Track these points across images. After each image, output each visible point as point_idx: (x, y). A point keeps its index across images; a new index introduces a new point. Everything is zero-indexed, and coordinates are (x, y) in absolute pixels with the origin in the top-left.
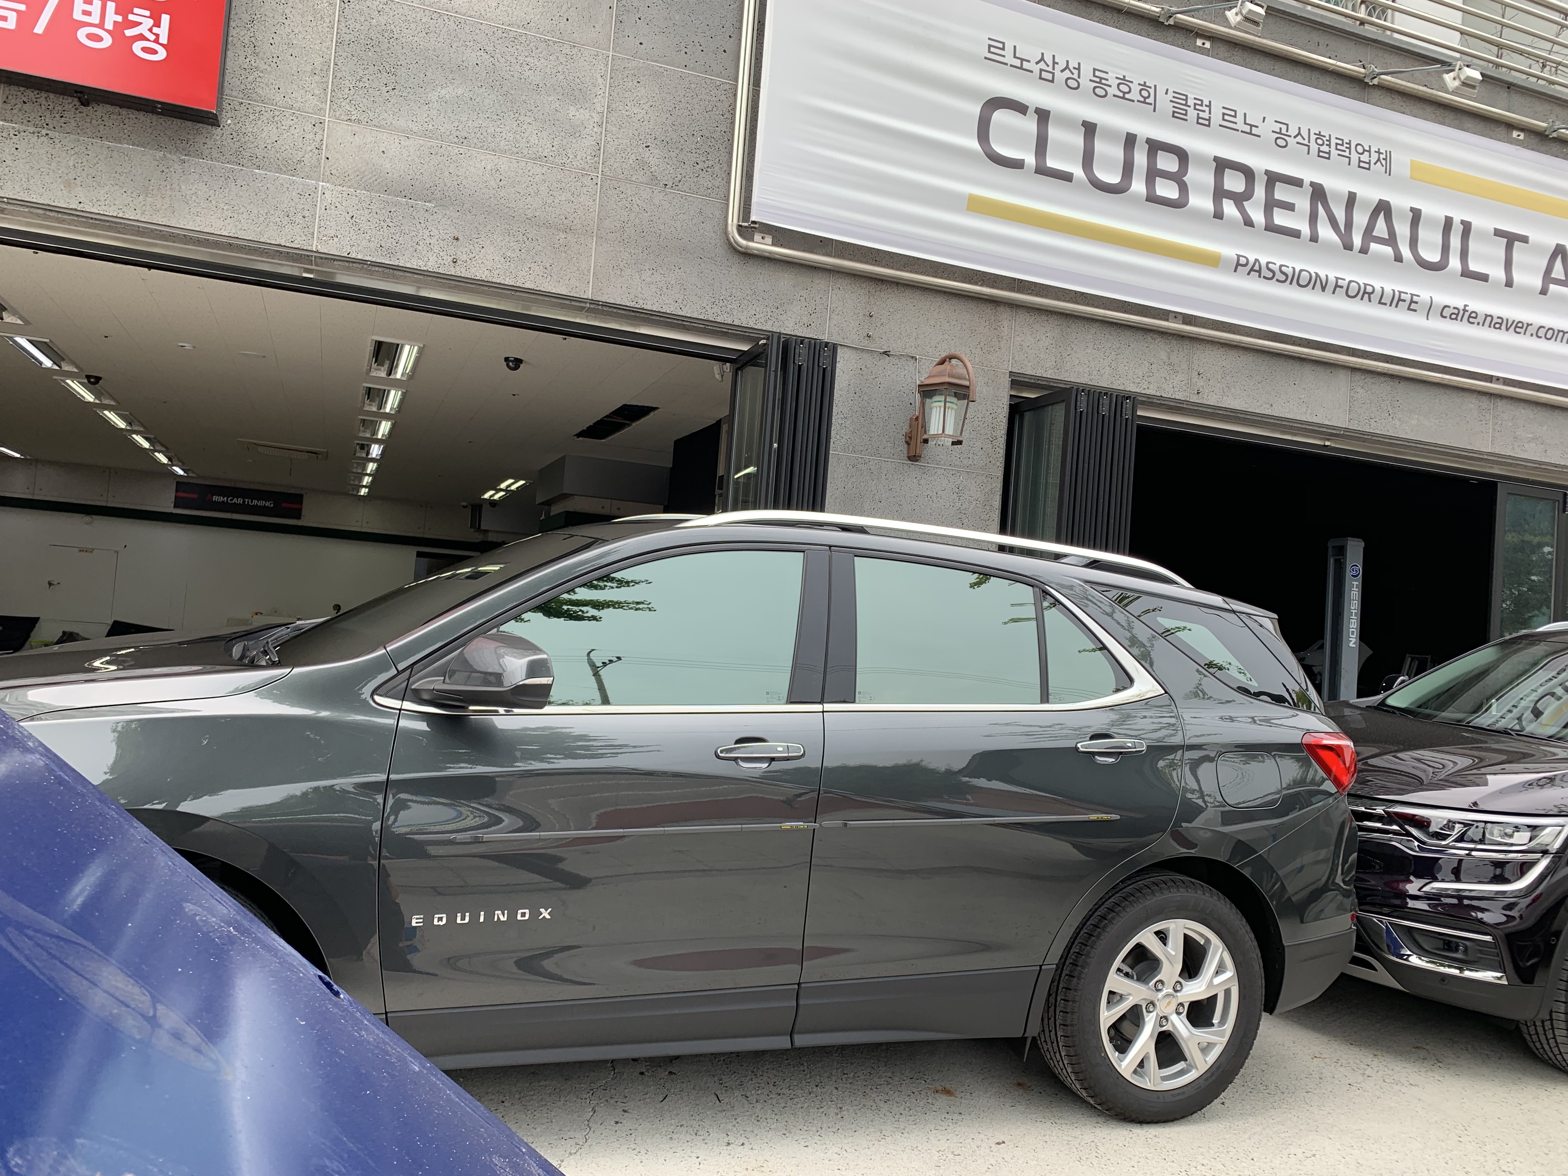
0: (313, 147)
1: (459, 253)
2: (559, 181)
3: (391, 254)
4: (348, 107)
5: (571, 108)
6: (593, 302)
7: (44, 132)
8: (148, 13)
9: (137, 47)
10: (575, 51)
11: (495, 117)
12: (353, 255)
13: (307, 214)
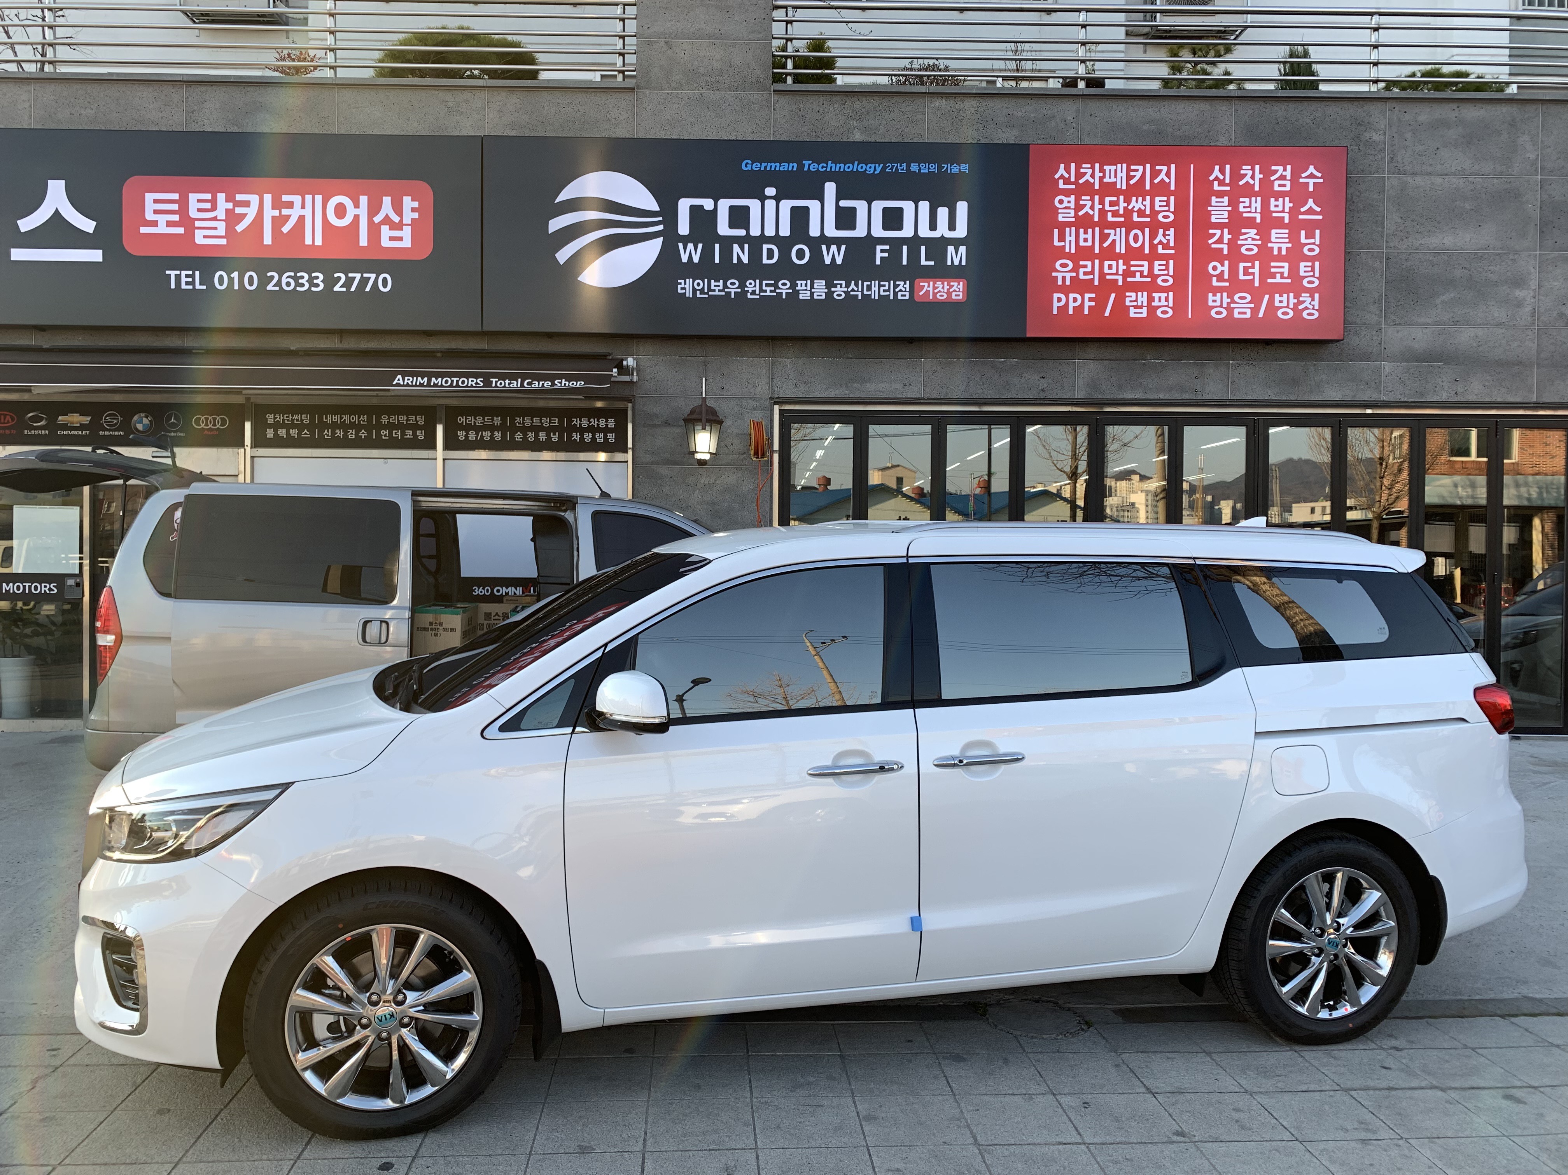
0: (1377, 344)
1: (1459, 388)
2: (1513, 336)
3: (1422, 395)
4: (1394, 318)
5: (1517, 291)
6: (1535, 403)
7: (1251, 363)
8: (1308, 295)
9: (1305, 314)
10: (1516, 256)
11: (1473, 306)
12: (1402, 400)
13: (1377, 381)
